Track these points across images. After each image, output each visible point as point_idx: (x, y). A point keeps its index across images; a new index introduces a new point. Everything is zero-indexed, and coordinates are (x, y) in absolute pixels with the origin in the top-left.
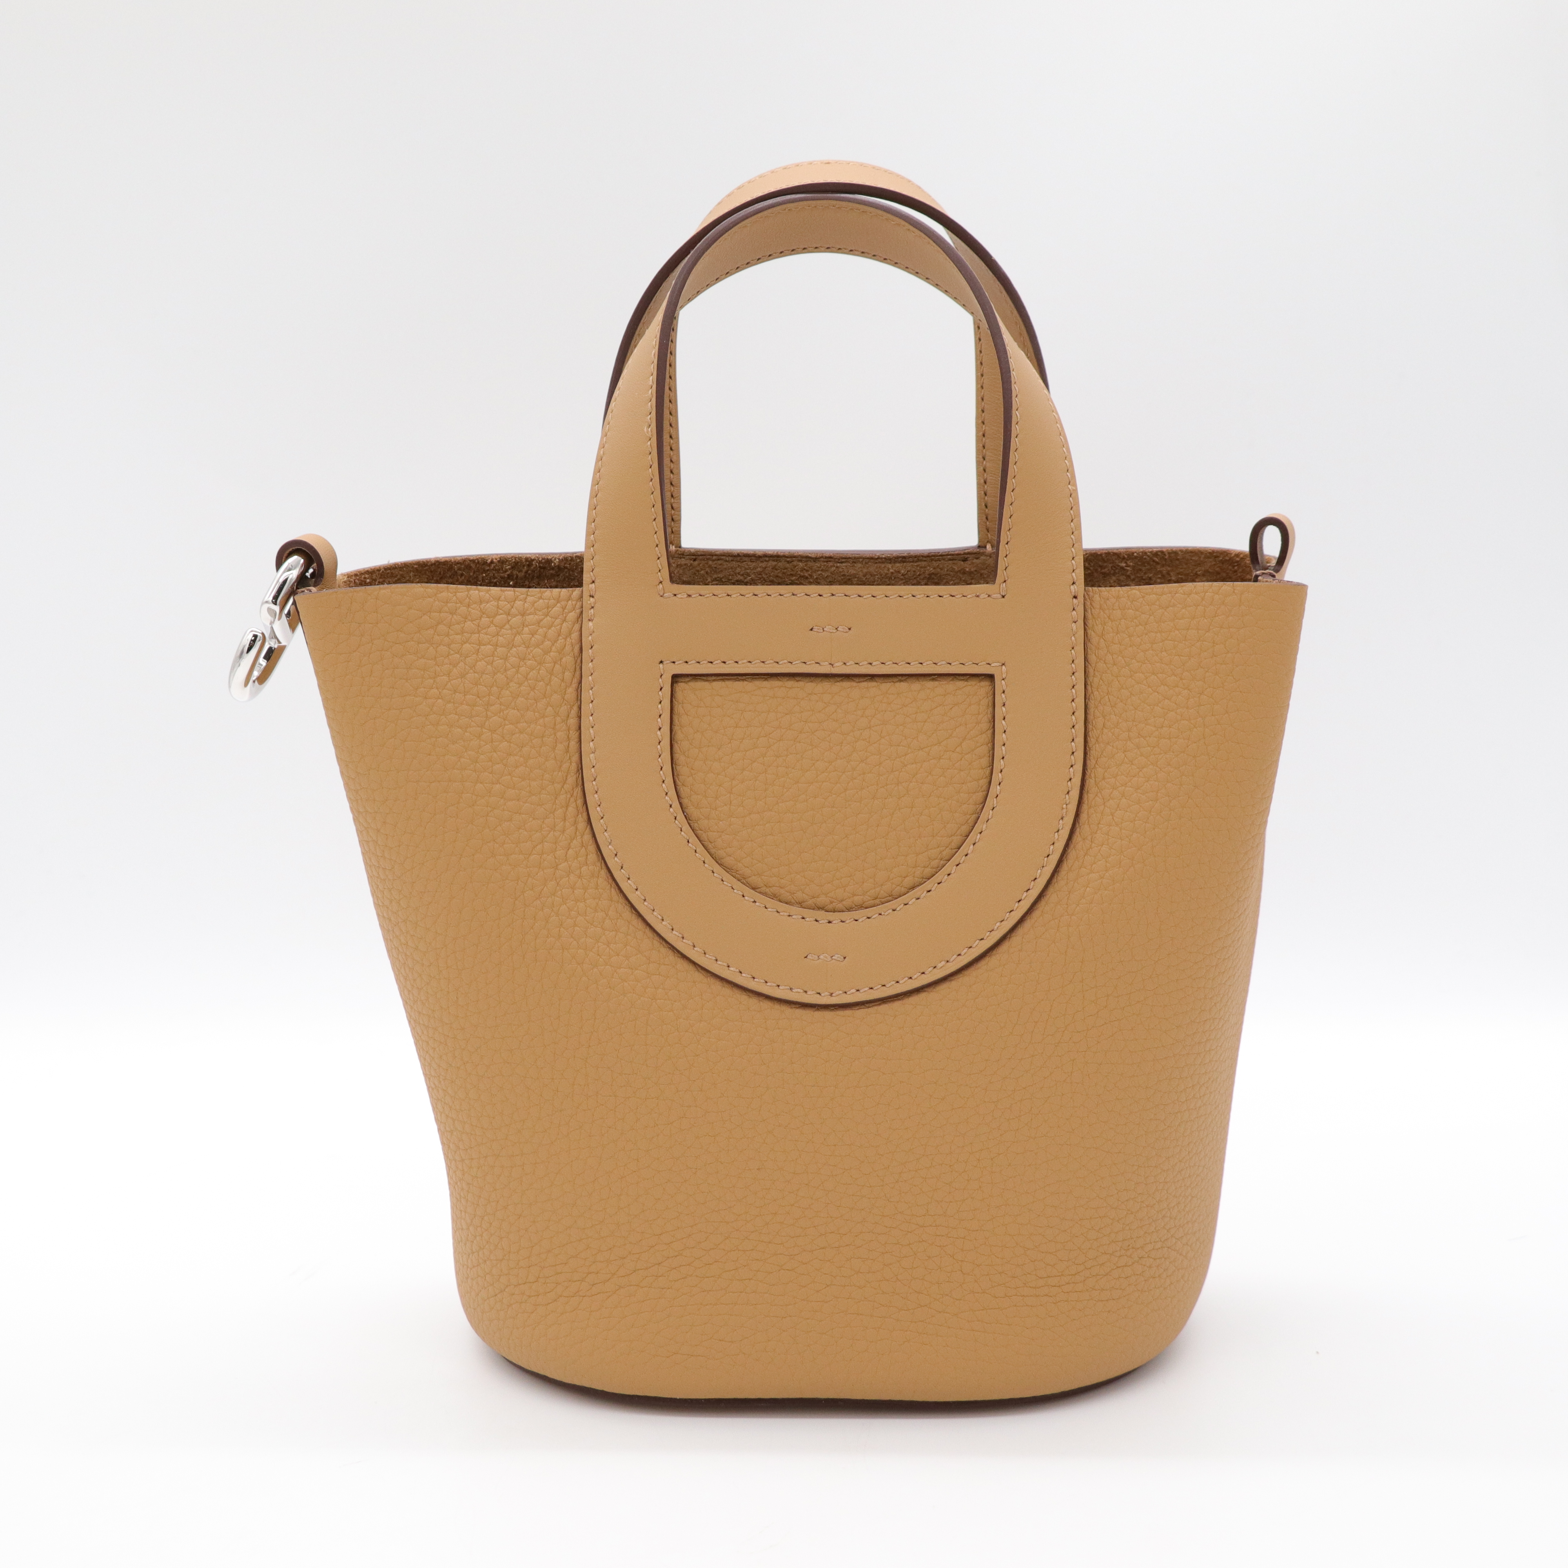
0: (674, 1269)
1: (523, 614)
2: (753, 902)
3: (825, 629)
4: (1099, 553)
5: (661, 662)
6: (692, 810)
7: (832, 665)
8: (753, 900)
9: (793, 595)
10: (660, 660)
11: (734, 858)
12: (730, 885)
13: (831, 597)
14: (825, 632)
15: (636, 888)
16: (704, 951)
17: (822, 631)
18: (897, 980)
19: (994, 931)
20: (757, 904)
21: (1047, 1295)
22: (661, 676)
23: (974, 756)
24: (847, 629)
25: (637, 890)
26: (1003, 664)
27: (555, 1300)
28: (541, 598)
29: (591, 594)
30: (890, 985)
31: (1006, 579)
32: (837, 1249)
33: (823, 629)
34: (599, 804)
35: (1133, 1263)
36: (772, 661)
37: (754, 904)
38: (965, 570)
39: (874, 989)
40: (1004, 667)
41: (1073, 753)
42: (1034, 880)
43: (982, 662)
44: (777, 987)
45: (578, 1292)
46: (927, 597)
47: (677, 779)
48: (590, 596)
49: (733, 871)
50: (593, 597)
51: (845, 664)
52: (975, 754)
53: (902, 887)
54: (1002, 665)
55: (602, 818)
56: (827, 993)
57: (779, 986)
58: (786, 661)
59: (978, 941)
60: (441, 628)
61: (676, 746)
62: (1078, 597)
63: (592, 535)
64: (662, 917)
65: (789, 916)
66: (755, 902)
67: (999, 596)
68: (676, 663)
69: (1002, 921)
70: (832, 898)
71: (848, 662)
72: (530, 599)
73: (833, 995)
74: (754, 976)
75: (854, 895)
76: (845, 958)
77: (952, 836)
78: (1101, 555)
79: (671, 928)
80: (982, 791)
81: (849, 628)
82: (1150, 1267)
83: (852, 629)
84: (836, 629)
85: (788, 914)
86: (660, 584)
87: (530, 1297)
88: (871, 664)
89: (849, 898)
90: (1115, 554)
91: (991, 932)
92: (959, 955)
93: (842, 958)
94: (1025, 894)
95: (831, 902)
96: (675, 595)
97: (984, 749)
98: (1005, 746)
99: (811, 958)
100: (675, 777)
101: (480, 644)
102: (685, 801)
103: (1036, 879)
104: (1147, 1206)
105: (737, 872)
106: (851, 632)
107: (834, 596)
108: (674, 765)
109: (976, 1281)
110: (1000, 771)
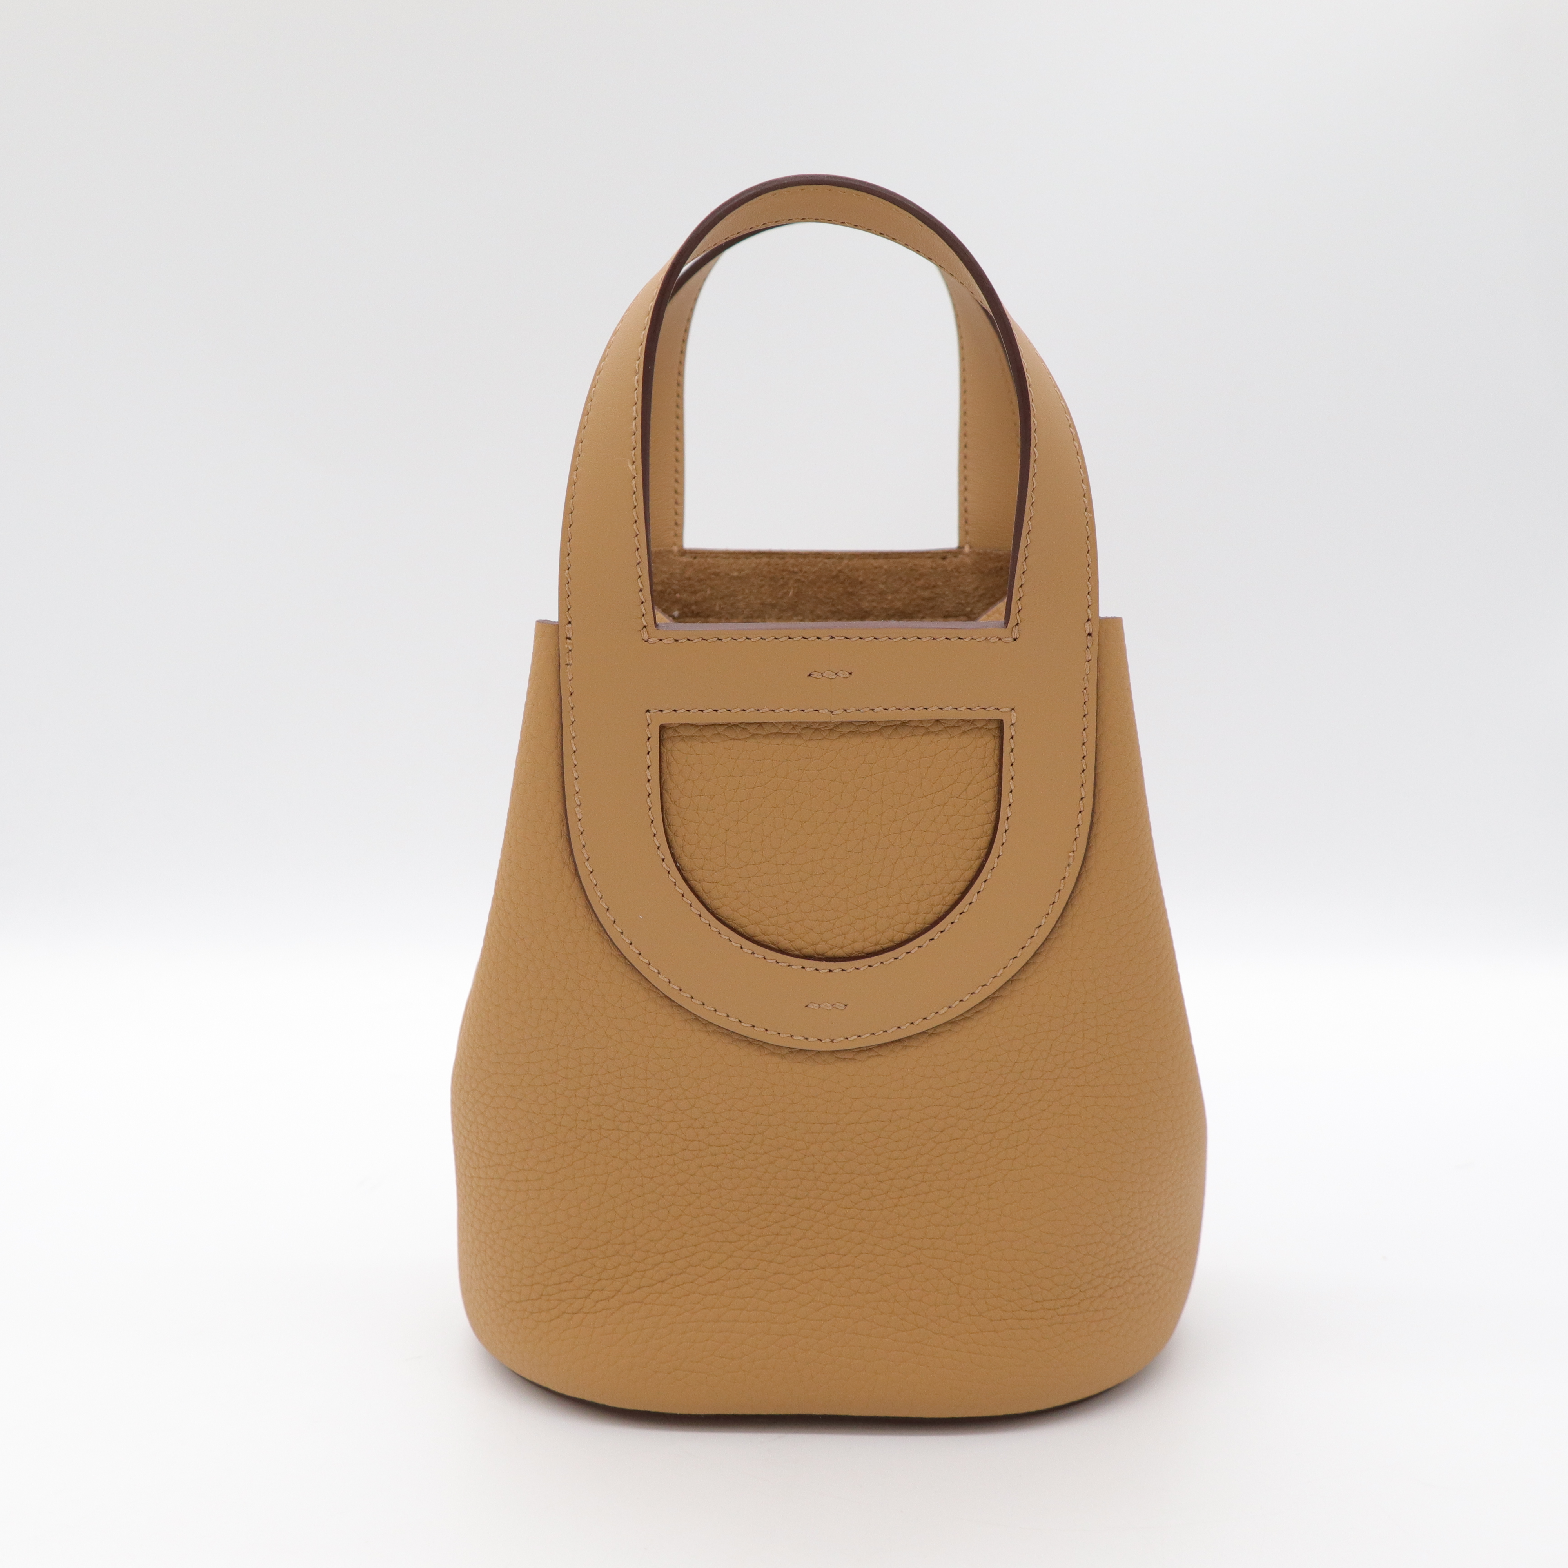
0: (677, 1286)
2: (752, 953)
3: (824, 675)
5: (648, 711)
6: (685, 861)
7: (832, 712)
8: (751, 952)
9: (790, 638)
10: (647, 709)
11: (730, 908)
12: (727, 938)
13: (831, 640)
14: (823, 677)
15: (630, 942)
16: (702, 1002)
17: (821, 677)
18: (898, 1026)
19: (996, 978)
20: (756, 955)
21: (1042, 1318)
22: (648, 726)
23: (979, 800)
24: (848, 674)
25: (631, 944)
26: (1013, 709)
27: (558, 1317)
29: (568, 636)
30: (891, 1031)
31: (1019, 622)
32: (837, 1269)
33: (822, 674)
34: (587, 858)
35: (1125, 1283)
36: (768, 710)
37: (752, 955)
39: (876, 1035)
40: (1013, 712)
41: (1082, 799)
42: (1038, 927)
43: (990, 707)
44: (778, 1035)
45: (582, 1308)
46: (934, 639)
47: (668, 829)
48: (567, 638)
49: (729, 920)
50: (570, 639)
51: (845, 710)
52: (980, 799)
53: (903, 933)
54: (1011, 710)
55: (591, 872)
56: (828, 1040)
57: (779, 1034)
58: (782, 709)
59: (981, 987)
61: (666, 796)
62: (1092, 635)
63: (567, 571)
64: (659, 971)
65: (789, 966)
66: (753, 953)
67: (1010, 640)
68: (664, 712)
69: (1005, 968)
70: (832, 945)
71: (849, 709)
73: (834, 1041)
74: (754, 1025)
75: (854, 942)
76: (846, 1006)
77: (955, 882)
79: (668, 981)
80: (986, 836)
81: (850, 672)
82: (1140, 1285)
83: (853, 674)
84: (836, 674)
85: (788, 964)
86: (644, 629)
87: (532, 1313)
88: (873, 710)
89: (850, 944)
91: (993, 978)
92: (962, 1001)
93: (844, 1006)
94: (1029, 941)
95: (831, 949)
96: (661, 640)
97: (990, 795)
98: (1013, 792)
99: (812, 1007)
100: (666, 826)
102: (678, 852)
103: (1040, 926)
104: (1140, 1229)
105: (734, 921)
106: (851, 677)
107: (833, 639)
108: (664, 814)
109: (972, 1304)
110: (1006, 818)
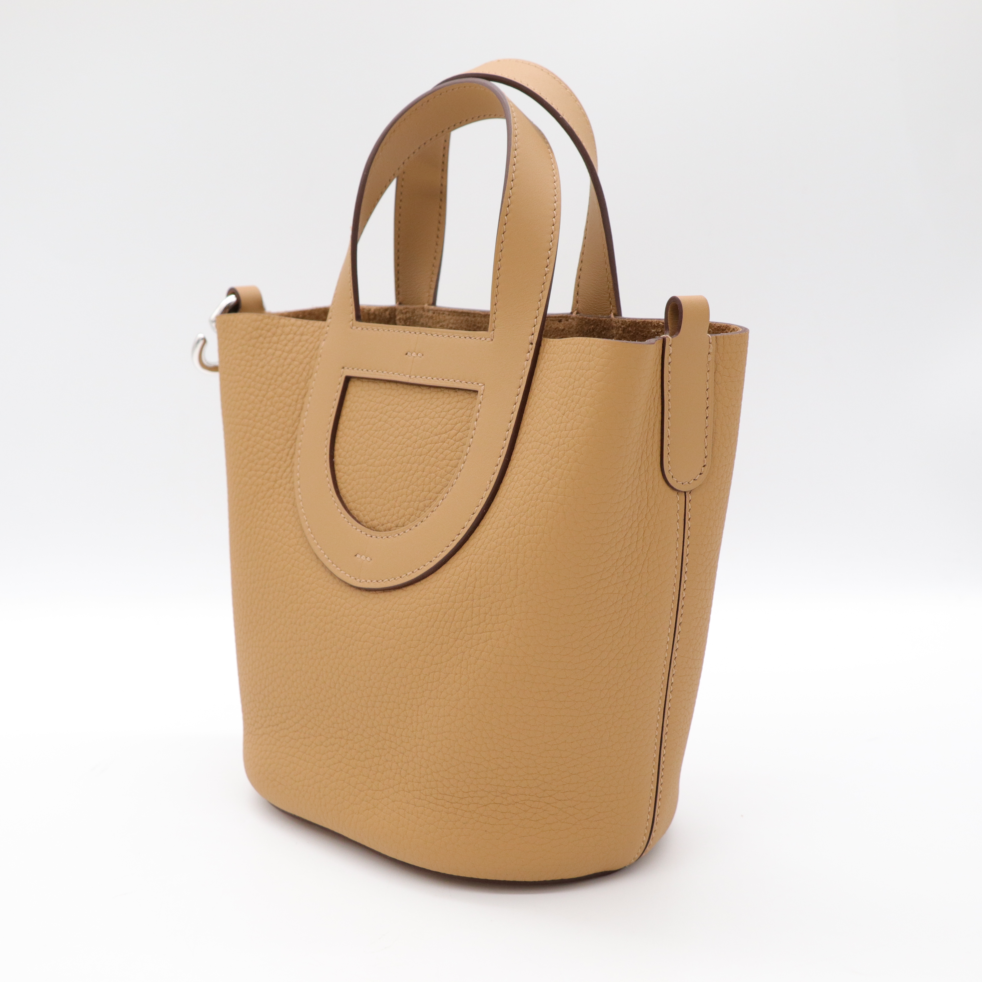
1: (302, 335)
4: (637, 321)
28: (312, 326)
31: (494, 328)
38: (559, 328)
48: (328, 326)
60: (261, 339)
62: (533, 344)
70: (379, 522)
72: (308, 326)
75: (388, 522)
78: (639, 323)
86: (351, 321)
89: (386, 524)
90: (648, 323)
95: (378, 525)
99: (359, 557)
101: (276, 350)
105: (345, 498)
